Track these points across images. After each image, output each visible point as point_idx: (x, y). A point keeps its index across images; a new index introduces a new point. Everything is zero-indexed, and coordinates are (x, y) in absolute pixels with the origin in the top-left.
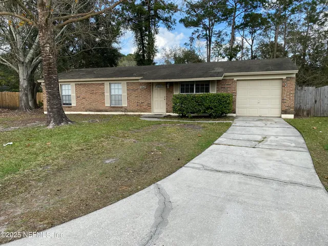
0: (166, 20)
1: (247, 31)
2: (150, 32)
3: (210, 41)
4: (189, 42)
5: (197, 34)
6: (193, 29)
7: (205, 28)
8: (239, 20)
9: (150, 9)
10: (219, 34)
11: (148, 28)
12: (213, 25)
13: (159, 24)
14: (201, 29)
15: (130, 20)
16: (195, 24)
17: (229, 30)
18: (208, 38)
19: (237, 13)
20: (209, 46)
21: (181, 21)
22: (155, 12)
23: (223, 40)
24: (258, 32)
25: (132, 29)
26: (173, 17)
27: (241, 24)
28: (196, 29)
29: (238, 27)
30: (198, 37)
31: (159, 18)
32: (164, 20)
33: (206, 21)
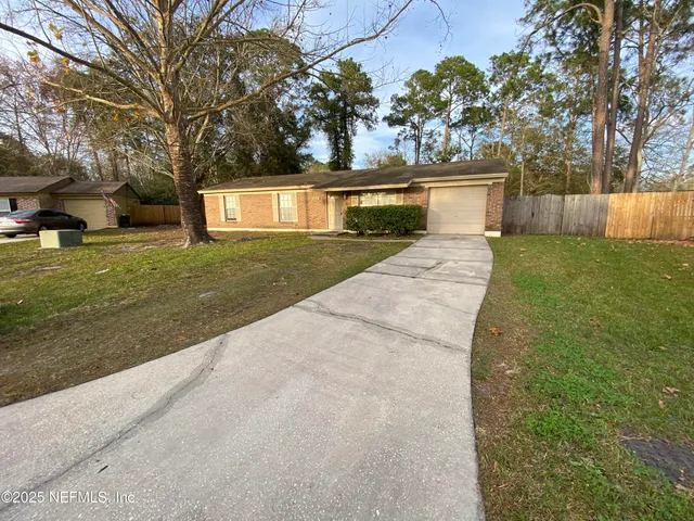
0: (366, 118)
1: (465, 130)
2: (346, 133)
3: (419, 143)
4: (394, 146)
5: (404, 135)
6: (398, 129)
7: (414, 126)
8: (456, 115)
9: (346, 105)
10: (431, 134)
11: (344, 128)
12: (424, 122)
13: (357, 123)
14: (408, 128)
15: (322, 119)
16: (401, 122)
17: (442, 130)
18: (417, 139)
19: (453, 106)
20: (417, 149)
21: (385, 119)
22: (353, 108)
23: (435, 141)
24: (479, 130)
25: (326, 130)
26: (374, 114)
27: (459, 121)
28: (402, 128)
29: (455, 125)
30: (405, 138)
31: (358, 116)
32: (363, 119)
33: (416, 118)
